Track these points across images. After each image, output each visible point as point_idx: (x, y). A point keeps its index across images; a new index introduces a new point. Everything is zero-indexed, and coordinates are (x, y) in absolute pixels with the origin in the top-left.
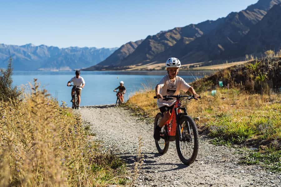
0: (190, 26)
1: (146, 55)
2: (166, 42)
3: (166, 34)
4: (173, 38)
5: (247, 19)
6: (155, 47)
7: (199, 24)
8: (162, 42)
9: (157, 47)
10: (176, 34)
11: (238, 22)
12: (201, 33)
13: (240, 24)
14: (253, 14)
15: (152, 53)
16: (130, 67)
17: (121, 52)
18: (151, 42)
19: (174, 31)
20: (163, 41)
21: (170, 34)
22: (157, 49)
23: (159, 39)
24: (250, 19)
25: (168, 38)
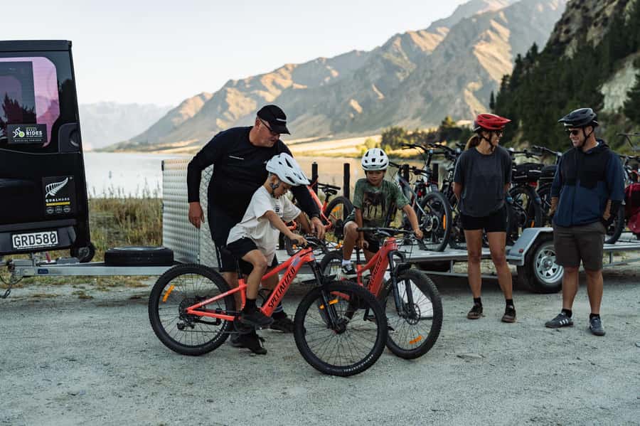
0: (317, 62)
1: (216, 121)
2: (262, 93)
3: (265, 77)
4: (278, 86)
5: (419, 48)
6: (237, 104)
7: (336, 58)
8: (255, 94)
9: (242, 104)
10: (284, 78)
11: (399, 55)
12: (335, 74)
13: (402, 57)
14: (433, 37)
15: (230, 117)
16: (174, 145)
17: (180, 115)
18: (230, 93)
19: (283, 72)
20: (256, 91)
21: (274, 77)
22: (242, 108)
23: (248, 86)
24: (426, 48)
25: (268, 85)
